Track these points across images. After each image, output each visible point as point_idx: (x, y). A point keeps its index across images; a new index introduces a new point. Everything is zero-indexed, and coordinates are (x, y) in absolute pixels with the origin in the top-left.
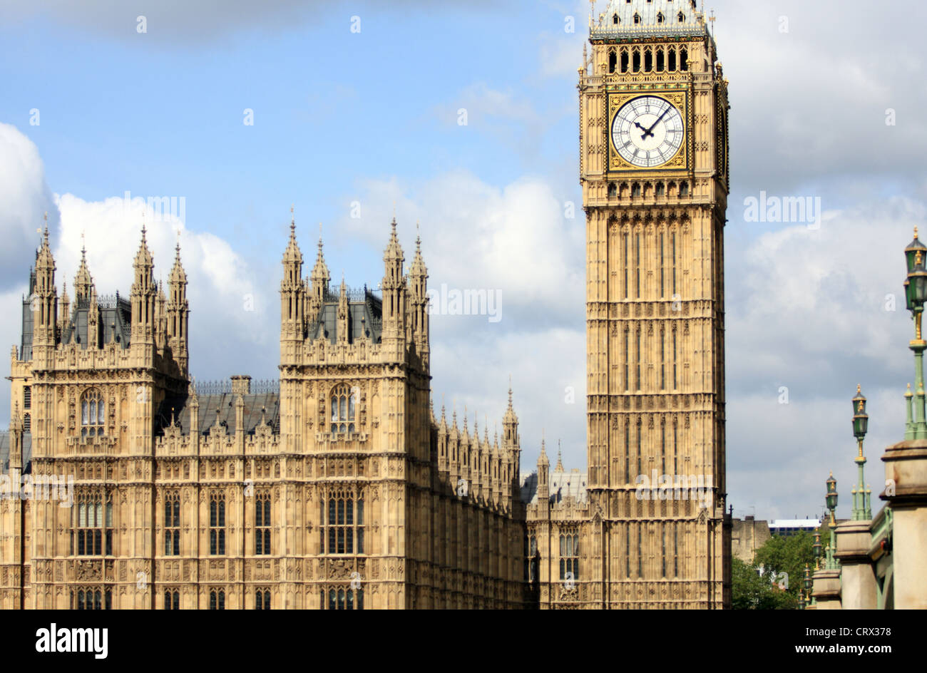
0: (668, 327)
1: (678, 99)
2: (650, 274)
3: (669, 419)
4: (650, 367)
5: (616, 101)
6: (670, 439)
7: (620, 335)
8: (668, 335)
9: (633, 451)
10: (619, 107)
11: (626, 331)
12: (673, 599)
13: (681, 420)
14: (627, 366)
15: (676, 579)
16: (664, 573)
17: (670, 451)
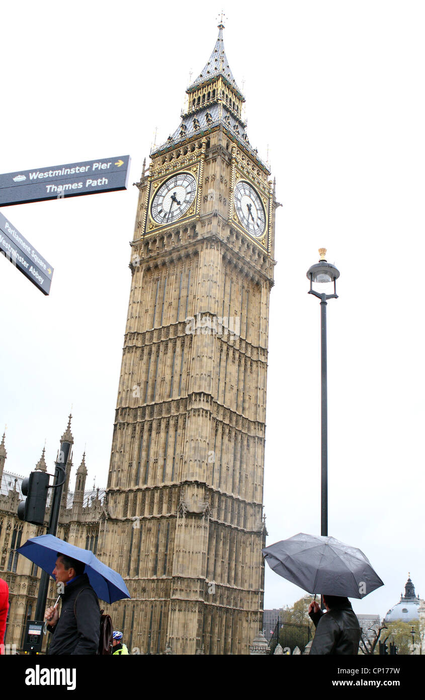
0: (179, 343)
1: (195, 169)
2: (170, 304)
3: (172, 422)
4: (163, 380)
5: (156, 185)
6: (171, 440)
7: (145, 357)
8: (178, 349)
9: (144, 454)
10: (157, 188)
11: (150, 354)
12: (160, 597)
13: (180, 421)
14: (147, 382)
15: (164, 577)
16: (155, 571)
17: (170, 451)
